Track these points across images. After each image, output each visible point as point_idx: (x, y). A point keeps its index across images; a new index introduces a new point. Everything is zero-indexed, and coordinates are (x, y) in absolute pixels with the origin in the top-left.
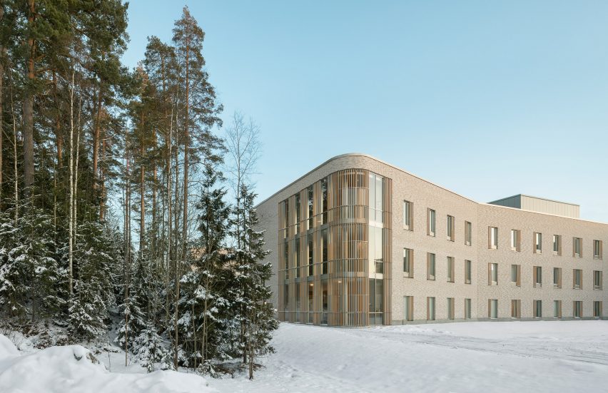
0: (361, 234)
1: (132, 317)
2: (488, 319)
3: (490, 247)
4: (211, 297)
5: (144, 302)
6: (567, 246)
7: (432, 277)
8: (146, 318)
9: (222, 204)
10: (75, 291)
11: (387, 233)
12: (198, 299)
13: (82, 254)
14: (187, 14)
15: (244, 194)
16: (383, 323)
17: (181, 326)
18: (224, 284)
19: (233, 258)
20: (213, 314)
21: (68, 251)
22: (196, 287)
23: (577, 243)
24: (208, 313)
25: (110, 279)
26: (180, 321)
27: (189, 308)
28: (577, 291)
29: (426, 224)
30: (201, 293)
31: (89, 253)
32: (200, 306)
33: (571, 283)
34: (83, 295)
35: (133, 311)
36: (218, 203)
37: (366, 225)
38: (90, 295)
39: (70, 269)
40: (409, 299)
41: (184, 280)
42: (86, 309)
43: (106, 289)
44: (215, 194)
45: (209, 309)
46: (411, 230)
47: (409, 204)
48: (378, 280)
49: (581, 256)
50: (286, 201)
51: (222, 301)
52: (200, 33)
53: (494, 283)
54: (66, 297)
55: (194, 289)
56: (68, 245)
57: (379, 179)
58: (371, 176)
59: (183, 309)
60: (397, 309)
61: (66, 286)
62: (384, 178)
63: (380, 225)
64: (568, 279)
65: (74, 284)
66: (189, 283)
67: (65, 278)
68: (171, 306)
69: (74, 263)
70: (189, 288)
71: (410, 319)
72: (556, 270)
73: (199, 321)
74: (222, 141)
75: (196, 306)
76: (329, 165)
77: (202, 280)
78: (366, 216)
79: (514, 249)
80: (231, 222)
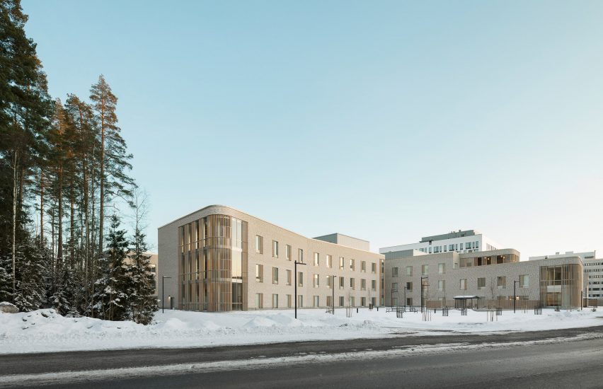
0: (227, 255)
1: (60, 304)
2: (313, 307)
3: (314, 264)
4: (115, 292)
5: (69, 295)
6: (358, 266)
7: (276, 282)
8: (70, 305)
9: (124, 239)
10: (17, 288)
11: (245, 255)
12: (106, 294)
13: (21, 265)
14: (103, 81)
15: (137, 234)
16: (242, 310)
17: (95, 309)
18: (125, 284)
19: (130, 271)
20: (117, 302)
21: (11, 262)
22: (105, 287)
23: (363, 264)
24: (114, 302)
25: (43, 280)
26: (95, 306)
27: (101, 299)
28: (363, 291)
29: (271, 250)
30: (108, 290)
31: (28, 264)
32: (108, 297)
33: (360, 287)
34: (24, 290)
35: (61, 300)
36: (120, 239)
37: (230, 250)
38: (30, 291)
39: (13, 274)
40: (261, 295)
41: (98, 282)
42: (28, 299)
43: (40, 287)
44: (118, 233)
45: (114, 299)
46: (261, 253)
47: (261, 239)
48: (238, 284)
49: (365, 272)
50: (183, 227)
51: (123, 295)
52: (114, 99)
53: (317, 286)
54: (11, 292)
55: (105, 288)
56: (11, 258)
57: (239, 222)
58: (233, 220)
59: (97, 299)
60: (252, 300)
61: (11, 285)
62: (243, 221)
63: (240, 250)
64: (358, 284)
65: (16, 284)
66: (101, 285)
67: (10, 280)
68: (89, 298)
69: (16, 270)
70: (102, 287)
71: (261, 307)
72: (351, 279)
73: (106, 306)
74: (132, 180)
75: (105, 298)
76: (208, 210)
77: (110, 283)
78: (231, 244)
79: (328, 266)
80: (130, 250)
